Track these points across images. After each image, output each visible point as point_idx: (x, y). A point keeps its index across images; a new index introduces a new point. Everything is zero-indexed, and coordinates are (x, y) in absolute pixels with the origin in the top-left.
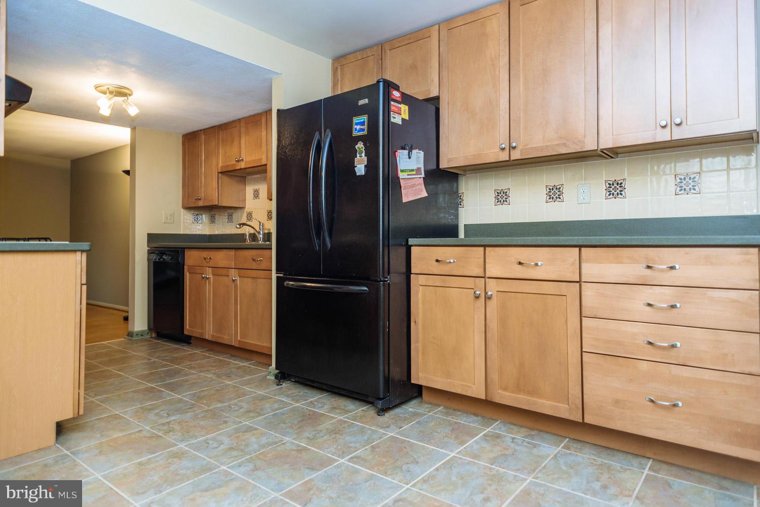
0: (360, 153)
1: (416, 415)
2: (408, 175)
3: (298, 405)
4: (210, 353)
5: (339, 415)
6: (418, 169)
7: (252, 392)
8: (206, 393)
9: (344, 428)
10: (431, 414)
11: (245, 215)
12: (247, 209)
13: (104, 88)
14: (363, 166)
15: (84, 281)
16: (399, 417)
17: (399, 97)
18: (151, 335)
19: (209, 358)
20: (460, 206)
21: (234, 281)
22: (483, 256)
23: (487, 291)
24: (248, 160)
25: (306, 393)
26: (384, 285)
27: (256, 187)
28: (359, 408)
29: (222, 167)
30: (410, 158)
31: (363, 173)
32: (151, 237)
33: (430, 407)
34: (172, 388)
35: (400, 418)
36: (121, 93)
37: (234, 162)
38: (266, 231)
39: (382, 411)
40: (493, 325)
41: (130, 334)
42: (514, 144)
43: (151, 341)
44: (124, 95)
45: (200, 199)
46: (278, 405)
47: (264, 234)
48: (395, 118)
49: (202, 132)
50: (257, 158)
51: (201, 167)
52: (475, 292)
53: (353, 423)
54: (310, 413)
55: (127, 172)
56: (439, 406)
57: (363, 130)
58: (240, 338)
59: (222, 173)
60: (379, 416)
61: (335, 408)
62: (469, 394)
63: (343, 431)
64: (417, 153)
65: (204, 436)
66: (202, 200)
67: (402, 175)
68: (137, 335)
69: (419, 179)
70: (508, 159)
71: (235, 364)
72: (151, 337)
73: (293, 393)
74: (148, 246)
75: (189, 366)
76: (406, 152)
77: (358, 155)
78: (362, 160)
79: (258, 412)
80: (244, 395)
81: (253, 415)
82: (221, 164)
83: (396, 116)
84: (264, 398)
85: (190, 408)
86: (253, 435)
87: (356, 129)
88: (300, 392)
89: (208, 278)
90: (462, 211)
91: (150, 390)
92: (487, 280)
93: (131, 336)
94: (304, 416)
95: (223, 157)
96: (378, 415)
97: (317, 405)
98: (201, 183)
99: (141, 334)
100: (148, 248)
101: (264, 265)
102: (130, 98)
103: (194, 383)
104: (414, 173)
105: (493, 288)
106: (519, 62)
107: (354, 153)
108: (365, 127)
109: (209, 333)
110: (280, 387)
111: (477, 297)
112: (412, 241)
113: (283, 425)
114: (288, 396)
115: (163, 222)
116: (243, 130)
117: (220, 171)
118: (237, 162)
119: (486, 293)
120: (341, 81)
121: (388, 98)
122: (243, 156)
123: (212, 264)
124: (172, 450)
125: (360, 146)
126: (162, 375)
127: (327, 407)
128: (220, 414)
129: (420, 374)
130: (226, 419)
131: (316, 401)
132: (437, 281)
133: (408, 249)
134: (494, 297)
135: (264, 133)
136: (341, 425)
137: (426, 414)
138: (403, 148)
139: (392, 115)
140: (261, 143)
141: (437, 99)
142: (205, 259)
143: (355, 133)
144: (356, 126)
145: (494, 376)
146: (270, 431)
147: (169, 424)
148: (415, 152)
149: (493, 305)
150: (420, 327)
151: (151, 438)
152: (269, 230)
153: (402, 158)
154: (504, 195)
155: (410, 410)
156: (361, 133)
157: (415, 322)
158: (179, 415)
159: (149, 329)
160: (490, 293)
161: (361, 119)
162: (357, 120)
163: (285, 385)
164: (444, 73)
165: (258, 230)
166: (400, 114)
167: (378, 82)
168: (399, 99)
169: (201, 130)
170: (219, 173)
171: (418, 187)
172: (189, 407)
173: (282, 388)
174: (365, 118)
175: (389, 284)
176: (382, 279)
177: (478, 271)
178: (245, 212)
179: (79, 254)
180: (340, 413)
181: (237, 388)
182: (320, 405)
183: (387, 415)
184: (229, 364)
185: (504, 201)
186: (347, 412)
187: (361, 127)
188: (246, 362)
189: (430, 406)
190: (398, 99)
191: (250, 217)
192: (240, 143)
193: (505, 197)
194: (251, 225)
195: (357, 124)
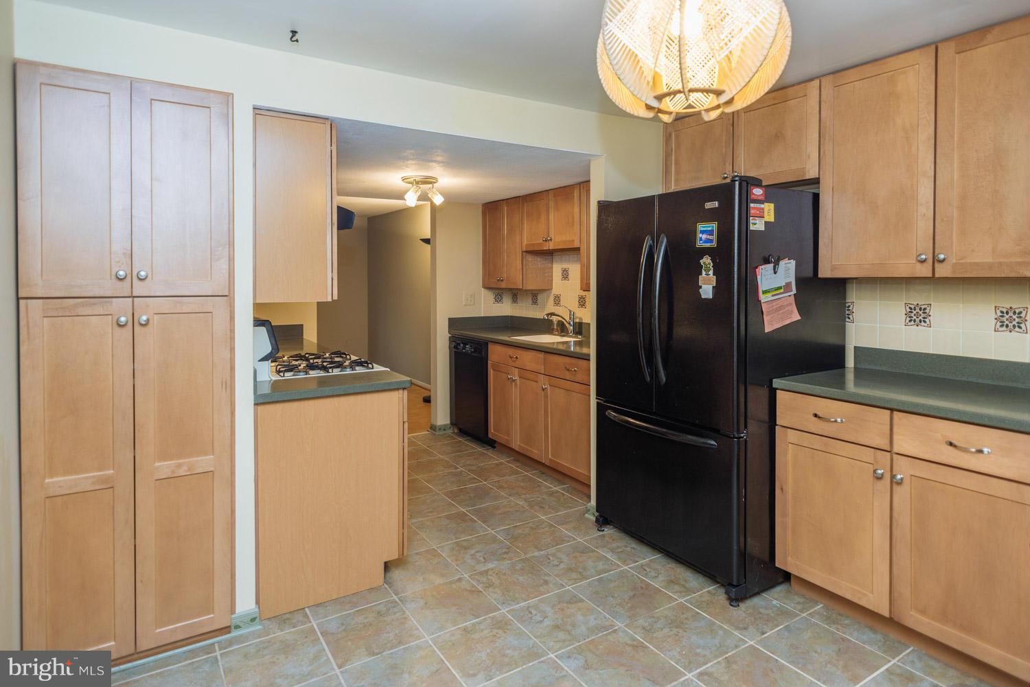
0: (707, 270)
1: (784, 613)
2: (773, 296)
3: (626, 568)
4: (518, 464)
5: (679, 594)
6: (788, 285)
7: (570, 537)
8: (520, 531)
9: (686, 619)
10: (805, 615)
11: (552, 298)
12: (555, 291)
13: (412, 180)
14: (710, 287)
15: (406, 419)
16: (760, 613)
17: (762, 195)
18: (453, 430)
19: (517, 473)
20: (847, 320)
21: (543, 390)
22: (889, 422)
23: (894, 473)
24: (557, 240)
25: (634, 548)
26: (739, 443)
27: (565, 266)
28: (704, 588)
29: (527, 245)
30: (775, 273)
31: (710, 296)
32: (453, 322)
33: (803, 603)
34: (486, 516)
35: (761, 616)
36: (428, 181)
37: (541, 241)
38: (577, 320)
39: (736, 599)
40: (904, 519)
41: (433, 428)
42: (942, 257)
43: (454, 438)
44: (431, 183)
45: (502, 280)
46: (603, 565)
47: (575, 324)
48: (755, 224)
49: (505, 202)
50: (568, 239)
51: (503, 243)
52: (875, 471)
53: (698, 613)
54: (643, 586)
55: (427, 241)
56: (816, 603)
57: (711, 241)
58: (552, 455)
59: (526, 252)
60: (731, 607)
61: (672, 582)
62: (863, 603)
63: (687, 624)
64: (786, 264)
65: (526, 601)
66: (504, 281)
67: (763, 298)
68: (439, 429)
69: (789, 298)
70: (930, 275)
71: (546, 487)
72: (454, 432)
73: (618, 547)
74: (449, 332)
75: (497, 485)
76: (771, 265)
77: (704, 273)
78: (710, 280)
79: (580, 573)
80: (563, 541)
81: (575, 577)
82: (525, 242)
83: (757, 222)
84: (584, 551)
85: (506, 553)
86: (579, 609)
87: (701, 239)
88: (626, 547)
89: (514, 381)
90: (851, 328)
91: (462, 517)
92: (895, 457)
93: (434, 430)
94: (635, 589)
95: (528, 233)
96: (731, 605)
97: (650, 572)
98: (504, 261)
99: (444, 428)
100: (450, 335)
101: (579, 377)
102: (435, 185)
103: (505, 513)
104: (782, 291)
105: (904, 470)
106: (953, 137)
107: (698, 270)
108: (714, 237)
109: (516, 443)
110: (601, 533)
111: (880, 478)
112: (777, 383)
113: (612, 599)
114: (612, 550)
115: (464, 304)
116: (552, 204)
117: (524, 249)
118: (544, 242)
119: (893, 477)
120: (675, 151)
121: (746, 199)
122: (552, 235)
123: (518, 364)
124: (495, 616)
125: (706, 261)
126: (472, 495)
127: (663, 578)
128: (539, 569)
129: (789, 558)
130: (546, 578)
131: (648, 565)
132: (817, 442)
133: (773, 393)
134: (907, 482)
135: (576, 210)
136: (683, 613)
137: (798, 615)
138: (767, 261)
139: (751, 221)
140: (573, 222)
141: (816, 181)
142: (511, 357)
143: (699, 244)
144: (701, 235)
145: (904, 590)
146: (598, 606)
147: (487, 575)
148: (783, 264)
149: (902, 493)
150: (790, 496)
151: (471, 592)
152: (581, 319)
153: (765, 276)
154: (921, 313)
155: (775, 602)
156: (708, 245)
157: (782, 489)
158: (496, 562)
159: (452, 424)
160: (899, 477)
161: (709, 227)
162: (703, 227)
163: (609, 531)
164: (828, 147)
165: (568, 319)
166: (763, 216)
167: (733, 181)
168: (762, 198)
169: (503, 200)
170: (523, 252)
171: (787, 308)
172: (504, 550)
173: (604, 536)
174: (713, 226)
175: (746, 441)
176: (736, 435)
177: (883, 442)
178: (552, 294)
179: (401, 391)
180: (680, 592)
181: (553, 528)
182: (653, 574)
183: (743, 606)
184: (539, 486)
185: (920, 321)
186: (689, 591)
187: (709, 237)
188: (559, 485)
189: (802, 600)
190: (760, 198)
191: (557, 300)
192: (548, 219)
193: (923, 315)
194: (560, 314)
195: (702, 232)
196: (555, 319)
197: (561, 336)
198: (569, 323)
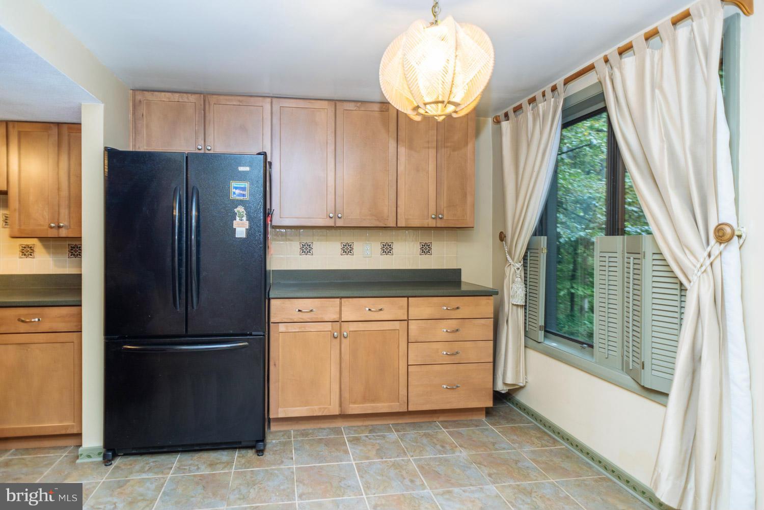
0: (241, 217)
1: (285, 444)
3: (170, 475)
9: (252, 477)
10: (293, 439)
14: (244, 229)
16: (276, 451)
22: (339, 305)
23: (342, 332)
25: (155, 461)
28: (234, 457)
31: (244, 236)
33: (285, 434)
40: (346, 357)
46: (152, 484)
52: (333, 334)
53: (252, 471)
54: (200, 478)
57: (244, 195)
60: (261, 456)
61: (211, 464)
62: (326, 413)
63: (255, 480)
73: (142, 467)
77: (238, 218)
78: (243, 224)
87: (234, 193)
92: (342, 323)
94: (197, 483)
97: (190, 468)
101: (45, 327)
107: (233, 216)
108: (247, 193)
111: (336, 338)
112: (270, 295)
120: (147, 116)
125: (240, 209)
127: (204, 466)
129: (280, 409)
131: (182, 465)
132: (297, 327)
133: (269, 301)
134: (348, 336)
136: (245, 476)
137: (291, 441)
143: (232, 197)
144: (234, 190)
149: (345, 343)
150: (280, 368)
155: (274, 441)
156: (242, 198)
160: (345, 333)
161: (242, 185)
162: (236, 184)
163: (118, 461)
174: (246, 184)
177: (335, 317)
180: (226, 467)
182: (193, 468)
183: (266, 453)
186: (229, 463)
187: (241, 192)
189: (282, 433)
193: (309, 249)
195: (236, 188)
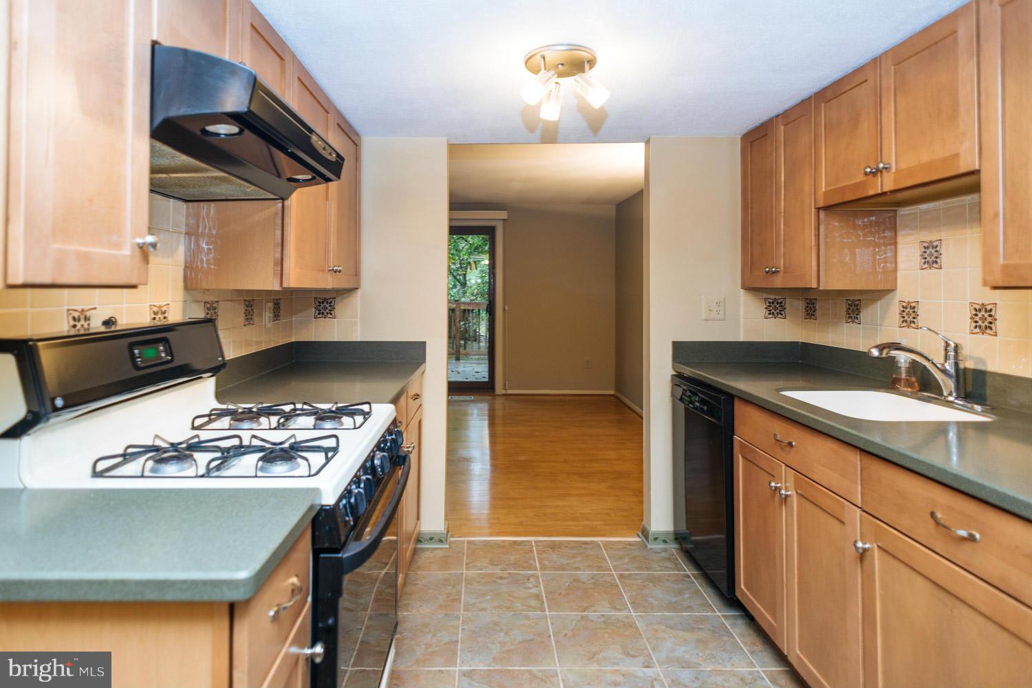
11: (895, 309)
12: (904, 292)
18: (677, 547)
24: (903, 166)
27: (932, 237)
29: (825, 193)
32: (681, 351)
37: (860, 178)
41: (646, 533)
45: (776, 272)
47: (959, 372)
49: (780, 119)
51: (778, 200)
59: (827, 208)
66: (781, 274)
68: (656, 539)
74: (673, 369)
82: (823, 187)
93: (647, 538)
98: (778, 235)
99: (662, 538)
100: (674, 374)
115: (703, 317)
116: (887, 86)
117: (821, 204)
118: (870, 176)
122: (890, 157)
123: (793, 460)
140: (956, 105)
152: (980, 361)
159: (676, 535)
165: (939, 359)
170: (818, 209)
178: (896, 302)
191: (909, 315)
192: (878, 123)
194: (919, 349)
196: (903, 358)
197: (919, 399)
198: (944, 371)
